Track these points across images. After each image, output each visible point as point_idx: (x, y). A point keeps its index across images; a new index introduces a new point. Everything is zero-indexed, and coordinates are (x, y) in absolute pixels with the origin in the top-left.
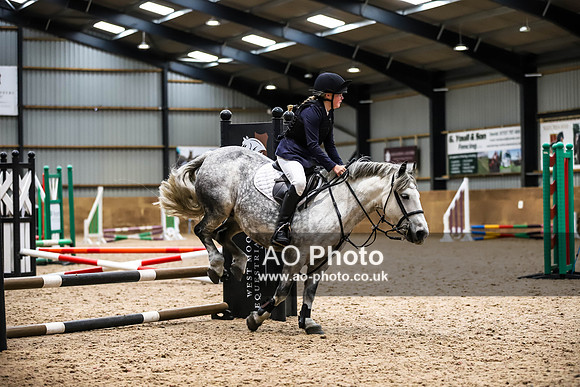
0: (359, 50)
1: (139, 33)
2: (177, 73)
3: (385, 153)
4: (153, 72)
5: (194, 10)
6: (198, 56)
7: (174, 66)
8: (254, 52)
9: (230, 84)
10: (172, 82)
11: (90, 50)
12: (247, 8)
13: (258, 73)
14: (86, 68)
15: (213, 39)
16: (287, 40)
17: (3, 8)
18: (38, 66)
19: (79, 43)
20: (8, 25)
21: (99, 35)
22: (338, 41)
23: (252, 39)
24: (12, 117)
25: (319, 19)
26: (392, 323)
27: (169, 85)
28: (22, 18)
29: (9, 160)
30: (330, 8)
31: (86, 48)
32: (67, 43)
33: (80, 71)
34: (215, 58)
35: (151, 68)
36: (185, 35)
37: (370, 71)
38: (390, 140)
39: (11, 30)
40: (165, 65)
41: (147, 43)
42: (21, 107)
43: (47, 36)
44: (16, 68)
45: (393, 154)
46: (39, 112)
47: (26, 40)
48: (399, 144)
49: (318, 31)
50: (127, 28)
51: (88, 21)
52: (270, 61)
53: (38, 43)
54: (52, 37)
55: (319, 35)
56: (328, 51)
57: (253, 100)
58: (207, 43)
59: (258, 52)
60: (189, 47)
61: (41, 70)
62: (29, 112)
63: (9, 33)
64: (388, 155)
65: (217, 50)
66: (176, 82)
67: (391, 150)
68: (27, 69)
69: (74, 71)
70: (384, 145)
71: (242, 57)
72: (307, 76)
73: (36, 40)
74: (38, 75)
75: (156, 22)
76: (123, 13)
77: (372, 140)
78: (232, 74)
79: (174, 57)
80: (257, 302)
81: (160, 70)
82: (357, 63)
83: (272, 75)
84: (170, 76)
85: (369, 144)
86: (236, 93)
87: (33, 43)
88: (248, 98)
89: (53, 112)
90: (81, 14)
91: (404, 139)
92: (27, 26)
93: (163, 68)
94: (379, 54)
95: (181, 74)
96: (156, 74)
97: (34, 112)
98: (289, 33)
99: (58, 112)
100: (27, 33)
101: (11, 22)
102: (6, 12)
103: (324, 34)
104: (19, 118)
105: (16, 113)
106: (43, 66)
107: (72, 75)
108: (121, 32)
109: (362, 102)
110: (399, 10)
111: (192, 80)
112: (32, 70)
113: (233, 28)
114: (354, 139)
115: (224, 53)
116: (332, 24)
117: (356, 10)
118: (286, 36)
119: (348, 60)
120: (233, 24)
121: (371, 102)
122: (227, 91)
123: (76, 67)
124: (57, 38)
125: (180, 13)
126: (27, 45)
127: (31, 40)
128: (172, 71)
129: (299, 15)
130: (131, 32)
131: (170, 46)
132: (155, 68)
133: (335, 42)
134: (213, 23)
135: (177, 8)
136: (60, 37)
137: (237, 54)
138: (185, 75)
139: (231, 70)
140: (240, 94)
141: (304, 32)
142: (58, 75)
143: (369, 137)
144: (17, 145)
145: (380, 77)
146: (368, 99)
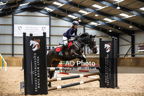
0: (132, 22)
1: (79, 18)
2: (88, 27)
3: (138, 47)
4: (82, 27)
5: (92, 12)
6: (93, 23)
7: (87, 26)
8: (106, 22)
9: (100, 30)
10: (86, 29)
11: (67, 21)
12: (105, 12)
13: (107, 28)
14: (66, 26)
15: (97, 19)
16: (114, 20)
17: (46, 12)
18: (54, 25)
19: (64, 20)
20: (47, 16)
21: (69, 18)
22: (127, 20)
23: (106, 19)
24: (48, 38)
25: (122, 15)
26: (141, 89)
27: (86, 30)
28: (50, 14)
29: (48, 48)
30: (125, 12)
31: (66, 21)
32: (61, 20)
33: (64, 27)
34: (97, 24)
35: (81, 26)
36: (90, 18)
37: (134, 27)
38: (139, 44)
39: (48, 17)
40: (85, 26)
41: (81, 20)
42: (50, 35)
43: (57, 18)
44: (49, 26)
45: (140, 47)
46: (54, 36)
47: (52, 19)
48: (142, 45)
49: (122, 17)
50: (76, 16)
51: (66, 15)
52: (110, 25)
53: (54, 20)
54: (58, 19)
55: (122, 18)
56: (125, 22)
57: (106, 34)
58: (95, 20)
59: (107, 22)
60: (91, 21)
61: (55, 26)
62: (52, 36)
63: (47, 17)
64: (139, 48)
65: (97, 22)
66: (87, 30)
67: (140, 46)
68: (51, 26)
69: (63, 27)
70: (138, 45)
71: (103, 23)
72: (119, 28)
73: (54, 19)
74: (54, 27)
75: (83, 15)
76: (75, 13)
77: (135, 44)
78: (101, 28)
79: (87, 23)
80: (108, 84)
81: (83, 27)
82: (132, 25)
83: (111, 28)
84: (86, 28)
85: (134, 45)
86: (102, 32)
87: (53, 20)
88: (105, 34)
89: (58, 36)
90: (65, 13)
91: (143, 44)
92: (52, 16)
93: (84, 26)
94: (137, 23)
95: (89, 28)
96: (82, 28)
97: (53, 36)
98: (115, 18)
99: (59, 36)
100: (52, 17)
101: (48, 15)
102: (47, 13)
103: (123, 18)
104: (50, 38)
105: (49, 37)
106: (55, 25)
107: (62, 28)
108: (74, 18)
109: (133, 35)
110: (142, 12)
111: (91, 29)
112: (53, 26)
113: (102, 17)
114: (131, 44)
115: (99, 23)
116: (126, 16)
117: (131, 12)
118: (114, 19)
119: (129, 24)
120: (101, 16)
121: (135, 35)
122: (100, 32)
123: (63, 26)
124: (59, 19)
125: (89, 13)
126: (52, 20)
127: (53, 19)
128: (86, 27)
129: (118, 13)
130: (77, 17)
131: (86, 21)
132: (82, 26)
133: (126, 20)
134: (96, 15)
135: (88, 12)
136: (60, 18)
137: (102, 23)
138: (90, 28)
139: (101, 27)
140: (103, 33)
141: (119, 18)
142: (59, 27)
143: (134, 43)
144: (49, 44)
145: (137, 29)
146: (134, 34)
